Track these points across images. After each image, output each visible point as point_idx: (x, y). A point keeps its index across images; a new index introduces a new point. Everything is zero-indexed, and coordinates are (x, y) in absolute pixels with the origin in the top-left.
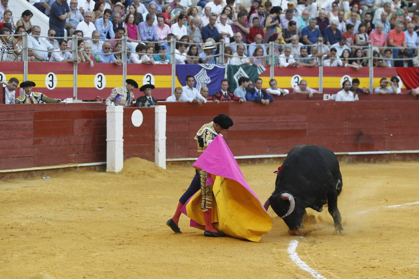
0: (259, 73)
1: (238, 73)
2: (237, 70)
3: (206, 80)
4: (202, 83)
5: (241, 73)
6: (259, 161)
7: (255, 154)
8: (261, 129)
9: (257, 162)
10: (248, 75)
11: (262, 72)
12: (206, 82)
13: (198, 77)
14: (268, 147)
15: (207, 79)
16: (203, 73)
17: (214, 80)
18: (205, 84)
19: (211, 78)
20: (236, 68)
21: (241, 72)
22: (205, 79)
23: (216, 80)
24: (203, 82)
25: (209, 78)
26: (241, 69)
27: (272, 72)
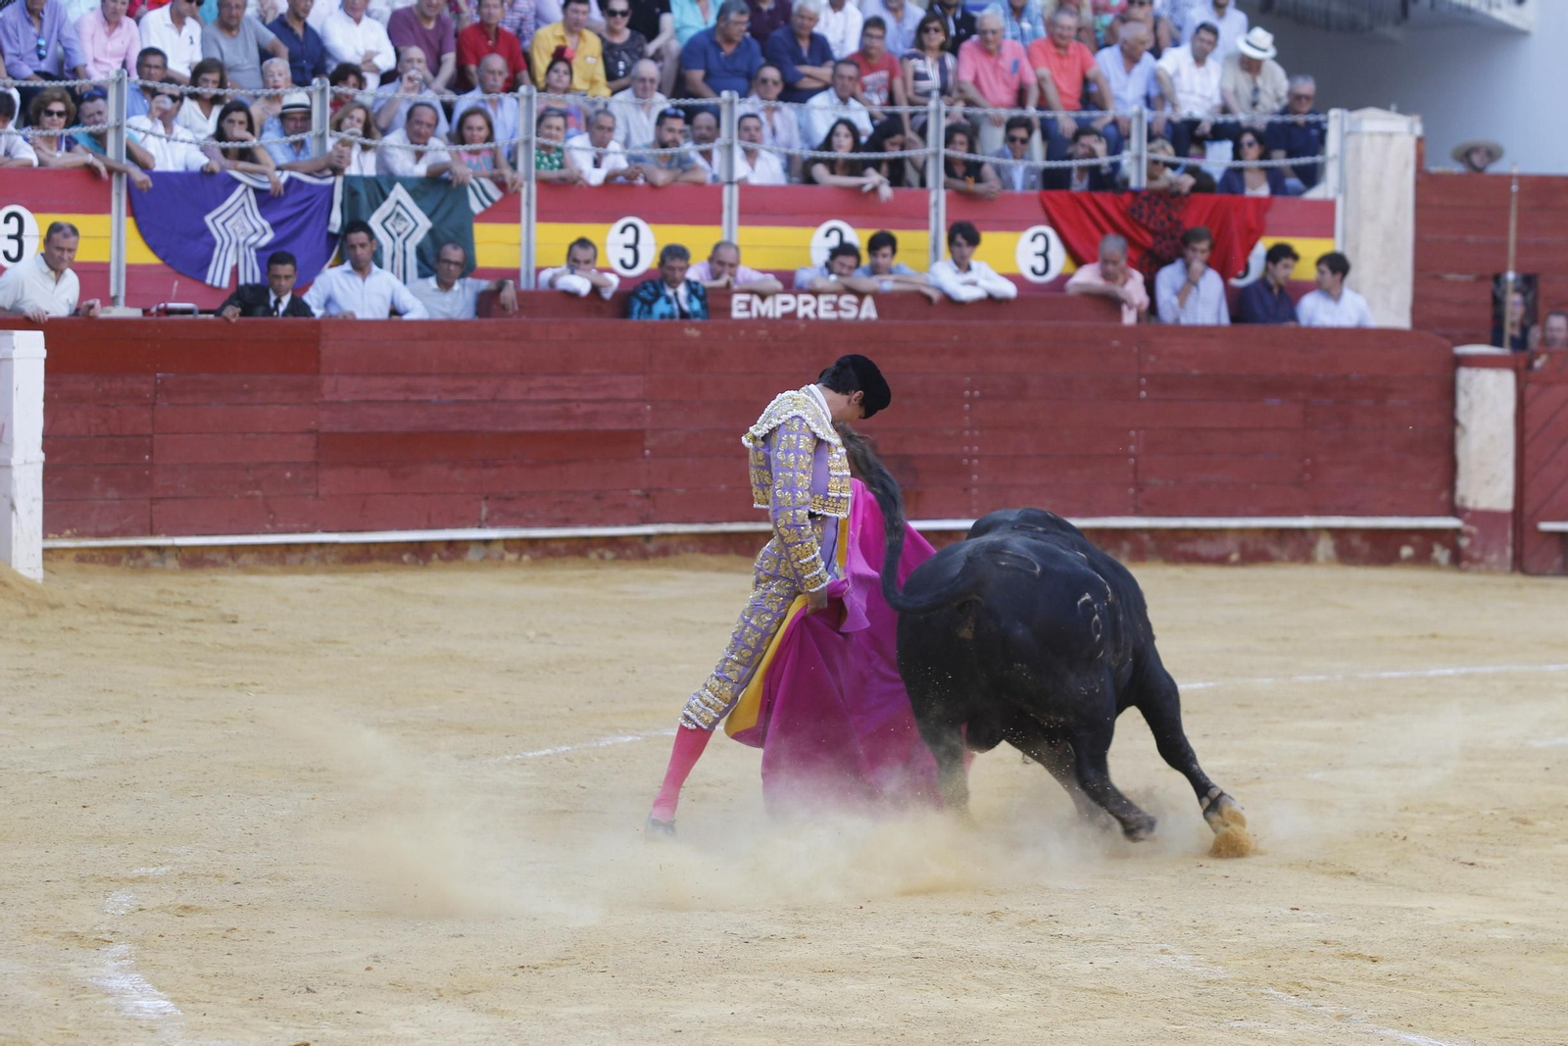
0: (476, 207)
1: (386, 207)
2: (385, 197)
3: (256, 231)
4: (237, 244)
5: (399, 209)
6: (445, 553)
7: (430, 527)
8: (456, 427)
9: (435, 556)
10: (430, 217)
11: (488, 203)
12: (254, 239)
13: (219, 222)
14: (487, 498)
15: (258, 226)
16: (243, 205)
17: (287, 230)
18: (250, 246)
19: (274, 226)
20: (378, 188)
21: (398, 203)
22: (250, 230)
23: (296, 233)
24: (242, 239)
25: (266, 224)
26: (399, 193)
27: (528, 204)
